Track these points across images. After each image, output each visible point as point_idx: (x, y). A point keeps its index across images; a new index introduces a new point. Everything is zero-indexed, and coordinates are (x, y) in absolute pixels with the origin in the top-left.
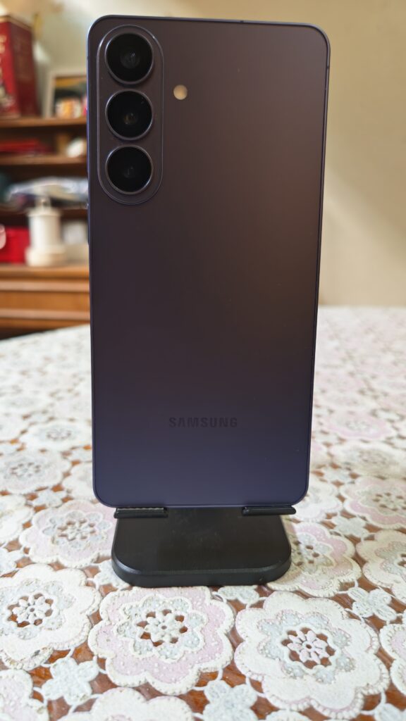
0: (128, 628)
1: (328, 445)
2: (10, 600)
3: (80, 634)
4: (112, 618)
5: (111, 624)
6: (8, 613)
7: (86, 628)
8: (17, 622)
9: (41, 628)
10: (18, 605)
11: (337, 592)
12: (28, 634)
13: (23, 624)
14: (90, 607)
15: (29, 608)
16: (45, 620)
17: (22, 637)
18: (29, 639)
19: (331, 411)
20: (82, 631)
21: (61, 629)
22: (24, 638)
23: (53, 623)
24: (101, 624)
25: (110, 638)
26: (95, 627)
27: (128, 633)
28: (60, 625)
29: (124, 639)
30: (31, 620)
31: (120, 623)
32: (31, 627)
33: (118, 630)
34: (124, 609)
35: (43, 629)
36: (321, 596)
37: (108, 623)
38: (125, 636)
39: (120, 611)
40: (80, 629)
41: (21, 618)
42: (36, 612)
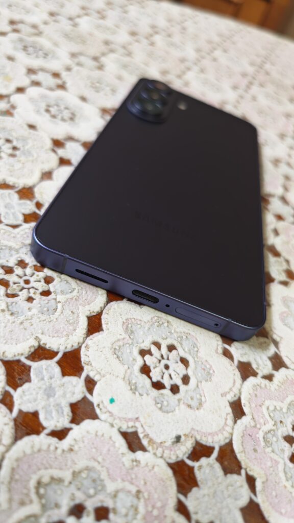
0: (275, 439)
2: (141, 341)
3: (223, 429)
4: (256, 417)
5: (255, 426)
6: (140, 362)
7: (230, 421)
8: (150, 378)
9: (179, 400)
10: (149, 352)
12: (165, 403)
13: (158, 386)
14: (231, 389)
15: (164, 362)
16: (182, 388)
17: (159, 406)
18: (168, 412)
20: (226, 424)
21: (202, 411)
22: (161, 409)
23: (192, 399)
24: (244, 420)
25: (257, 447)
26: (239, 422)
27: (275, 446)
28: (201, 404)
29: (272, 455)
30: (167, 382)
31: (266, 428)
32: (167, 392)
33: (264, 438)
34: (268, 408)
35: (182, 402)
37: (253, 424)
38: (273, 451)
39: (264, 409)
40: (224, 421)
41: (156, 375)
42: (171, 371)
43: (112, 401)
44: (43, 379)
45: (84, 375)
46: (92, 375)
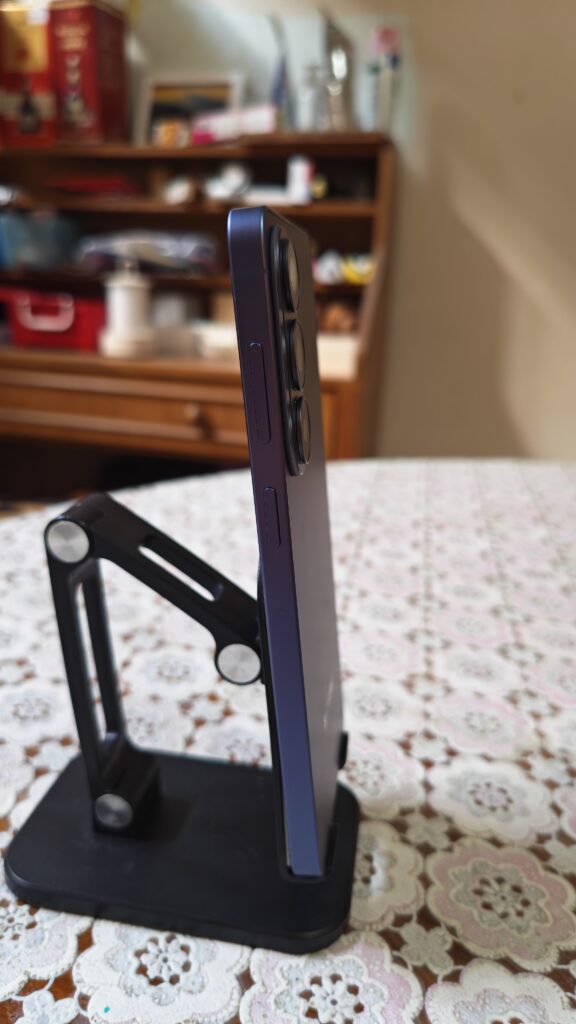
0: (288, 999)
1: (536, 716)
2: (135, 942)
3: (228, 1004)
4: (267, 983)
5: (266, 992)
6: (135, 963)
7: (236, 995)
8: (147, 976)
9: (179, 990)
10: (145, 951)
11: (554, 965)
12: (164, 996)
13: (156, 982)
14: (238, 962)
15: (161, 956)
16: (183, 977)
17: (157, 1001)
18: (167, 1005)
19: (540, 657)
20: (231, 999)
21: (204, 993)
22: (159, 1003)
23: (193, 983)
24: (254, 989)
25: (267, 1013)
26: (247, 993)
27: (289, 1007)
28: (203, 986)
29: (285, 1016)
30: (165, 976)
31: (277, 991)
32: (165, 985)
33: (275, 1001)
34: (281, 970)
35: (182, 991)
36: (535, 970)
37: (262, 990)
38: (285, 1011)
39: (277, 972)
40: (229, 996)
41: (152, 973)
42: (170, 963)
43: (107, 1010)
44: (35, 1010)
45: (77, 994)
46: (84, 991)
